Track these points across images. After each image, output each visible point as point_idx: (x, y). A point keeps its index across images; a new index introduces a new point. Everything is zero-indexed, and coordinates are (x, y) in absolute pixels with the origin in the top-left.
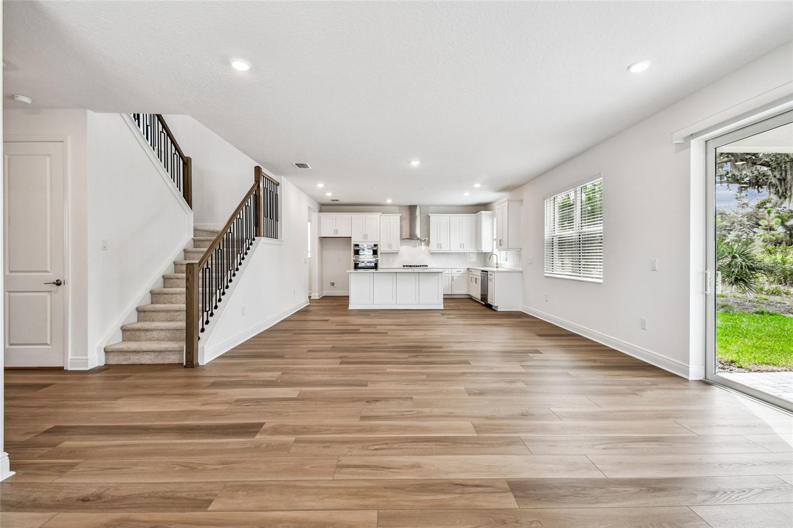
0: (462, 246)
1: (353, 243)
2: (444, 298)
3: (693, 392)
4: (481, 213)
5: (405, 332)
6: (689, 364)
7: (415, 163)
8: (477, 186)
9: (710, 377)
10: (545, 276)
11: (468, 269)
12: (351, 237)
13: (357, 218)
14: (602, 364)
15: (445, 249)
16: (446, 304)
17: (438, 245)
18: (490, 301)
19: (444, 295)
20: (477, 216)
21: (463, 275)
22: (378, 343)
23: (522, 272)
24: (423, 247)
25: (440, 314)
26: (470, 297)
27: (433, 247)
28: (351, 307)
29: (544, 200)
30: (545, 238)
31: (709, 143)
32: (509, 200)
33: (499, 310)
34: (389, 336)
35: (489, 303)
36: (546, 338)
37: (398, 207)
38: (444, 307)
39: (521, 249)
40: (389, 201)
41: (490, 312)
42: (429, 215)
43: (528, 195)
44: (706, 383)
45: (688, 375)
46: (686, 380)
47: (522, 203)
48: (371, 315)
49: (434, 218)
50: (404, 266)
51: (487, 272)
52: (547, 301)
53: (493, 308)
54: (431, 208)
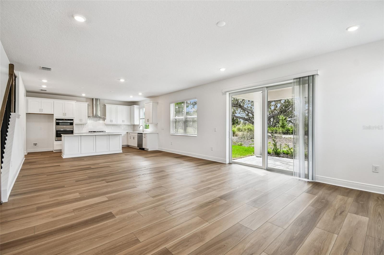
0: (123, 121)
1: (55, 118)
2: (122, 147)
3: (228, 167)
4: (134, 106)
5: (117, 165)
6: (226, 159)
7: (122, 80)
8: (140, 94)
9: (231, 162)
10: (171, 135)
11: (127, 133)
12: (53, 114)
13: (58, 103)
14: (204, 164)
15: (114, 123)
16: (124, 150)
17: (110, 120)
18: (144, 147)
19: (122, 145)
20: (131, 107)
21: (125, 136)
22: (113, 171)
23: (158, 133)
24: (101, 122)
25: (124, 155)
26: (128, 146)
27: (107, 121)
28: (64, 157)
29: (170, 104)
30: (171, 119)
31: (230, 94)
32: (153, 102)
33: (149, 150)
34: (112, 167)
35: (143, 148)
36: (179, 158)
37: (85, 98)
38: (123, 151)
39: (157, 123)
40: (84, 95)
41: (144, 152)
42: (106, 104)
43: (161, 101)
44: (230, 164)
45: (226, 162)
46: (226, 164)
47: (158, 104)
48: (85, 159)
49: (108, 106)
50: (89, 132)
51: (142, 134)
52: (171, 145)
53: (145, 150)
54: (105, 101)
